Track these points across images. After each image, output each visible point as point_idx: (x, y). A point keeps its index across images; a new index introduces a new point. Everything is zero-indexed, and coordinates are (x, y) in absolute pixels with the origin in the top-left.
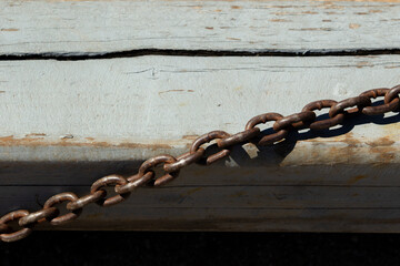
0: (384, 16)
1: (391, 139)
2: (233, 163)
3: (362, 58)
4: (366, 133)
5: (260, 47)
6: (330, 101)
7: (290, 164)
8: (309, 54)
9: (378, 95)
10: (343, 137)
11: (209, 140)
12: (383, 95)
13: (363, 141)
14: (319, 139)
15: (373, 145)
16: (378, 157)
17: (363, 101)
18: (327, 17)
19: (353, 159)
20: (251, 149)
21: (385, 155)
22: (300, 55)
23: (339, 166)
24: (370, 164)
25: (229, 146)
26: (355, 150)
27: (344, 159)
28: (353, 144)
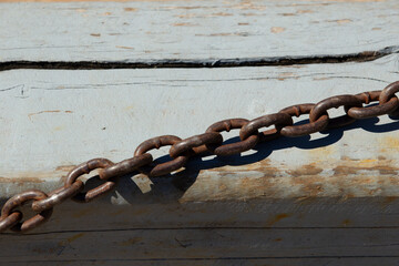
0: (316, 17)
1: (317, 166)
2: (120, 200)
3: (285, 69)
4: (286, 160)
5: (158, 57)
6: (241, 120)
7: (192, 200)
8: (219, 64)
9: (301, 112)
10: (257, 165)
11: (88, 170)
12: (308, 112)
13: (283, 170)
14: (228, 168)
15: (296, 174)
16: (302, 190)
17: (282, 119)
18: (244, 20)
19: (271, 192)
20: (142, 181)
21: (311, 187)
22: (208, 65)
23: (253, 201)
24: (294, 199)
25: (114, 177)
26: (273, 180)
27: (260, 193)
28: (270, 174)
